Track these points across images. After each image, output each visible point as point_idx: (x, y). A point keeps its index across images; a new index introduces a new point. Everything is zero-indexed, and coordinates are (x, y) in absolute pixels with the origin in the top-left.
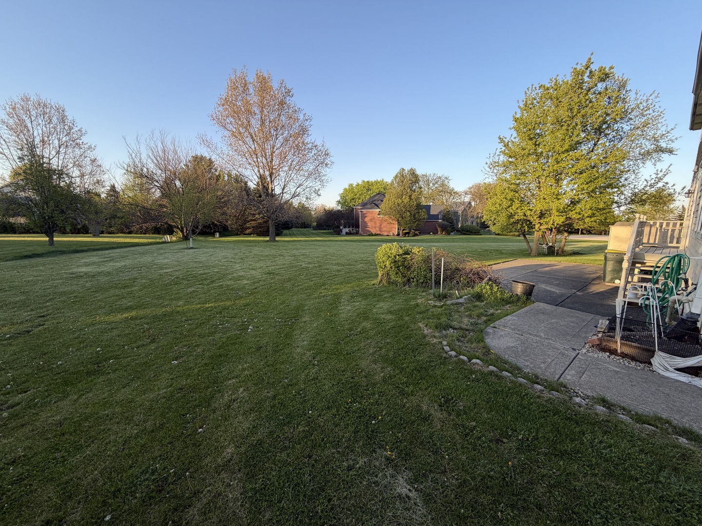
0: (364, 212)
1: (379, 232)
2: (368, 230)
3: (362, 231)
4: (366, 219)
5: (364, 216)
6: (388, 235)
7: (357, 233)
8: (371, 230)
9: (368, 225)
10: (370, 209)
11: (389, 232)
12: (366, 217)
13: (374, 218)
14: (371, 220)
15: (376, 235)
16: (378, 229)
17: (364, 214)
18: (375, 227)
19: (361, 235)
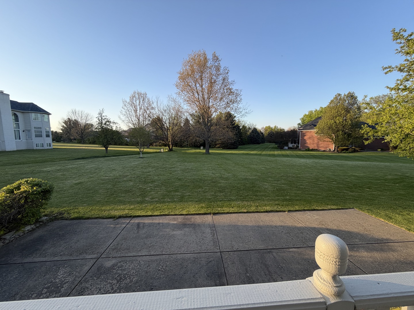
0: (304, 132)
1: (316, 148)
2: (307, 146)
3: (301, 146)
4: (305, 138)
5: (304, 135)
6: (324, 151)
7: (297, 148)
8: (309, 146)
9: (307, 142)
10: (309, 129)
11: (326, 147)
12: (305, 135)
13: (312, 136)
14: (310, 138)
15: (313, 150)
16: (315, 145)
17: (303, 133)
18: (313, 144)
19: (300, 150)
